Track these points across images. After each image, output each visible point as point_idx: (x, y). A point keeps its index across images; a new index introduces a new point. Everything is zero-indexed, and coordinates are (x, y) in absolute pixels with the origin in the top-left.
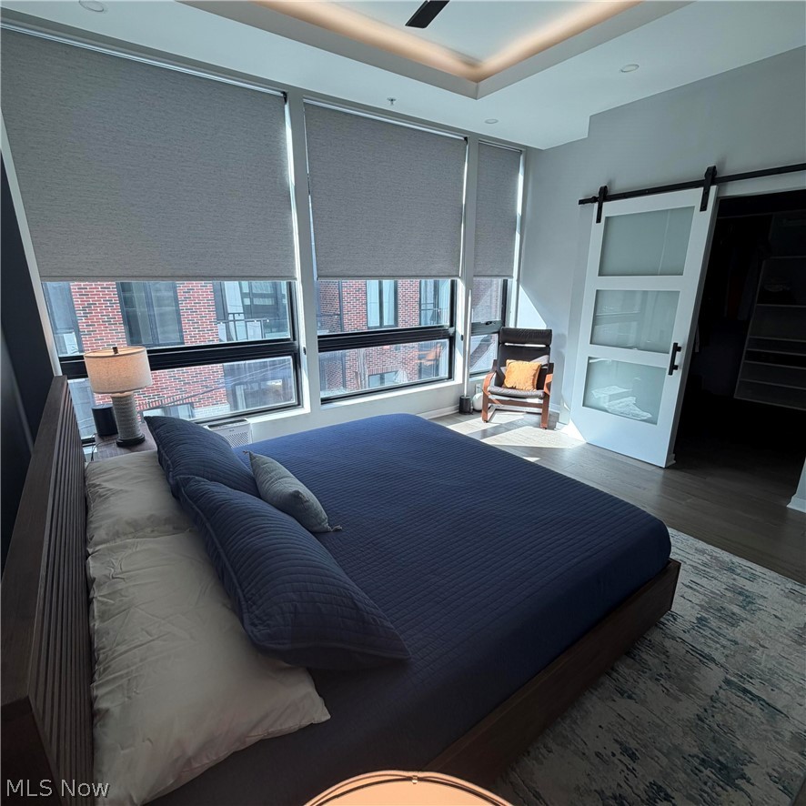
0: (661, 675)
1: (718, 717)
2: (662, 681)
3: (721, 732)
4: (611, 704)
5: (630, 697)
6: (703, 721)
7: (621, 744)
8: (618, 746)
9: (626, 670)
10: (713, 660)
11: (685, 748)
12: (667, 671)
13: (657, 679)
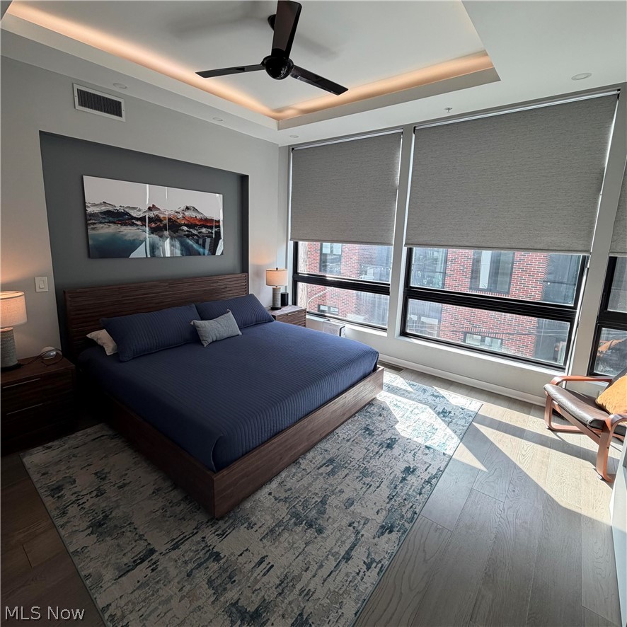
0: (166, 511)
1: (129, 534)
2: (161, 511)
3: (119, 532)
4: (152, 483)
5: (154, 493)
6: (129, 524)
7: (129, 483)
8: (128, 482)
9: (173, 494)
10: (174, 549)
11: (117, 510)
12: (168, 516)
13: (163, 509)
